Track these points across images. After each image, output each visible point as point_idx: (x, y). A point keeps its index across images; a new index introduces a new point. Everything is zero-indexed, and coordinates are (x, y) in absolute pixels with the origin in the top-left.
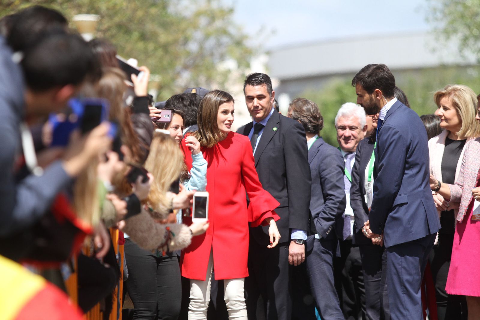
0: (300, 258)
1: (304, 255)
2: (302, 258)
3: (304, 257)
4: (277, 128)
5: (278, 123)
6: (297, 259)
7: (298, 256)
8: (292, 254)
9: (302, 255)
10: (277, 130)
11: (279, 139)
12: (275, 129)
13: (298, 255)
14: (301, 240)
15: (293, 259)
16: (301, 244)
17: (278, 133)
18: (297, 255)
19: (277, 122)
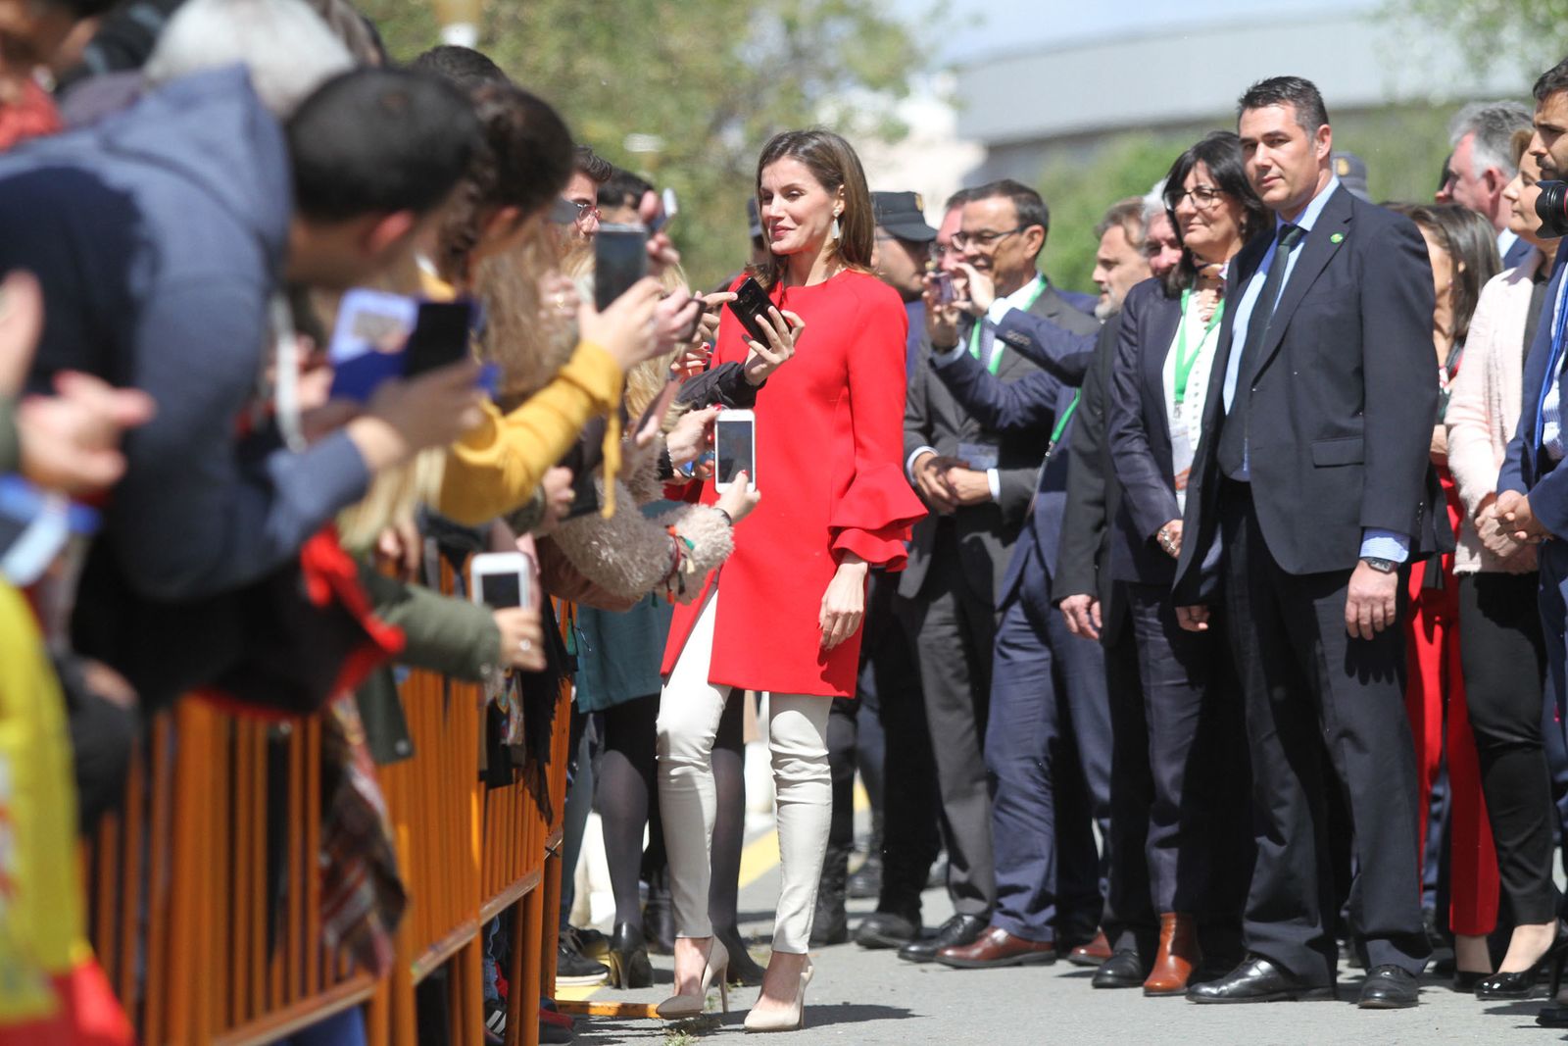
0: (1378, 611)
1: (1391, 605)
2: (1385, 611)
3: (1391, 611)
4: (1343, 236)
5: (1346, 222)
6: (1369, 613)
7: (1372, 606)
8: (1356, 598)
9: (1384, 604)
10: (1344, 241)
11: (1349, 268)
12: (1337, 238)
13: (1374, 602)
14: (1389, 561)
15: (1358, 613)
16: (1387, 570)
17: (1345, 248)
18: (1370, 600)
19: (1346, 219)
